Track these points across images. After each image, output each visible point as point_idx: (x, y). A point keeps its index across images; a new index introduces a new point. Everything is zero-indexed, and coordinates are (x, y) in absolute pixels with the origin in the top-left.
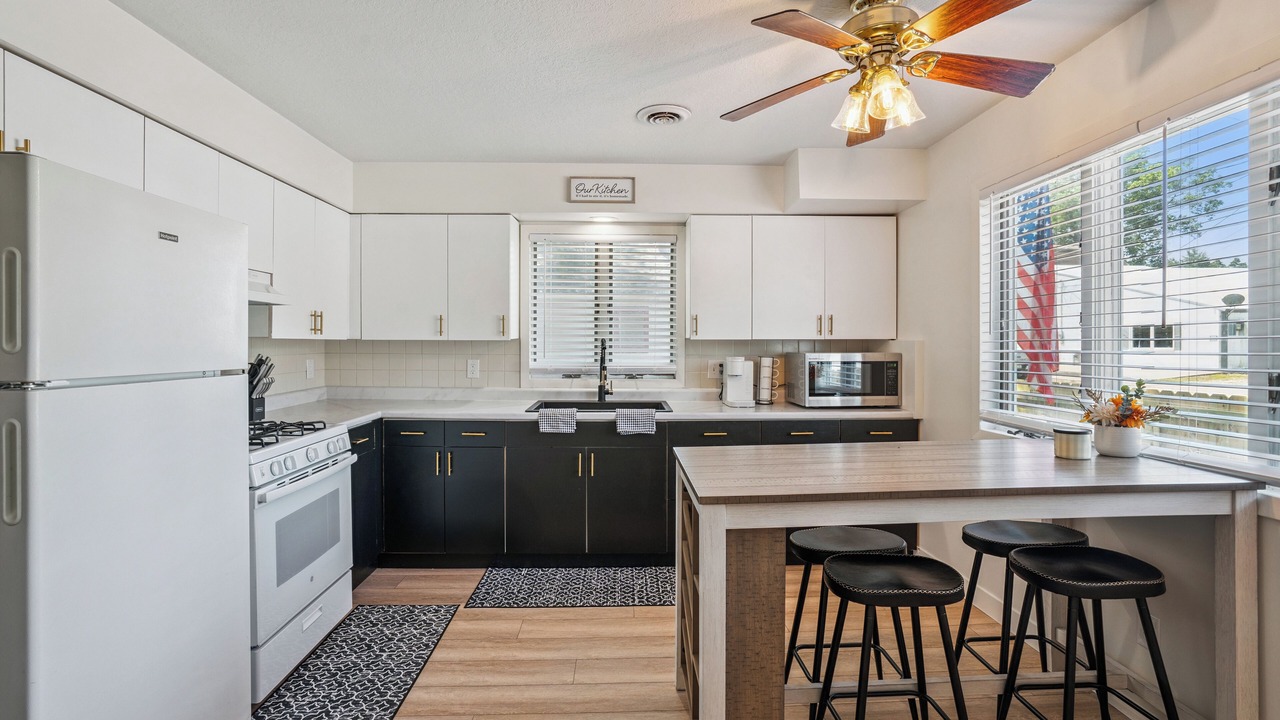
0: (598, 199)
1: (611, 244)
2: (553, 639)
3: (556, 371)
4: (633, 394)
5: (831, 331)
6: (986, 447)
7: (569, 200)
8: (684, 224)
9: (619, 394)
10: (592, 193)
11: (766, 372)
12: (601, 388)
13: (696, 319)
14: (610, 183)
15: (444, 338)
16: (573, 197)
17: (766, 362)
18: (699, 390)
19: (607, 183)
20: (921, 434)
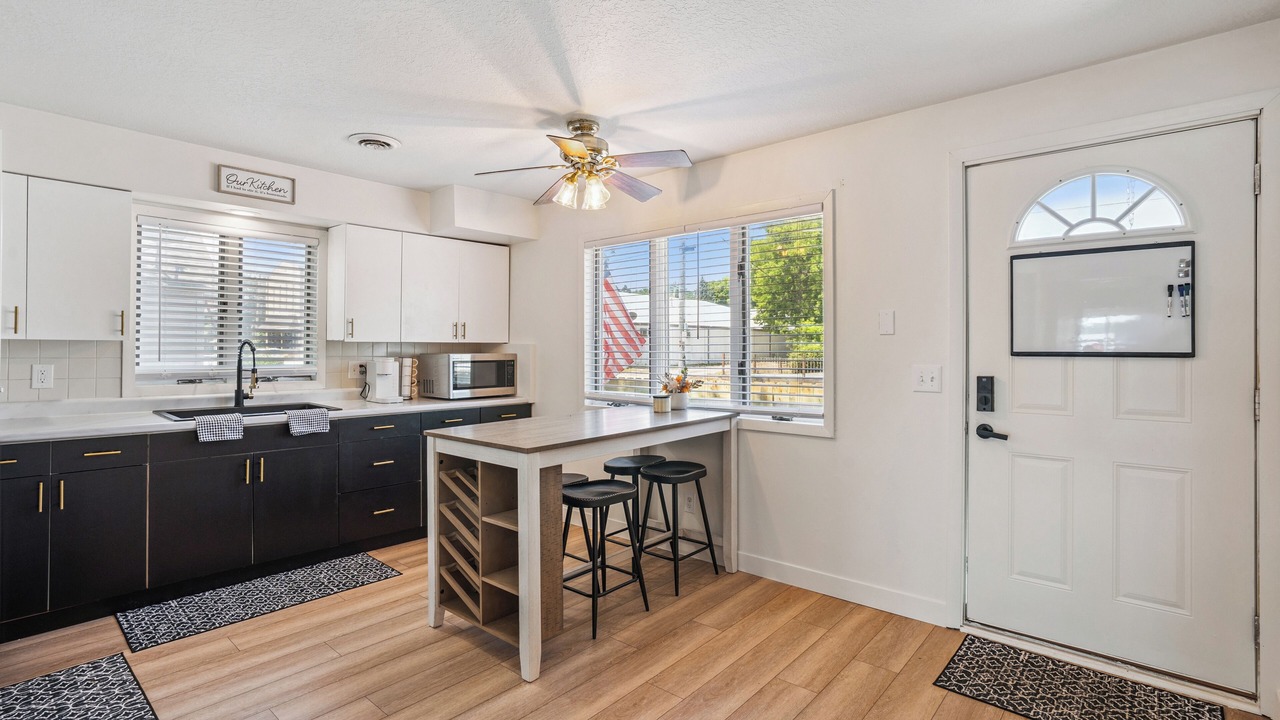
0: (254, 194)
1: (241, 239)
2: (281, 639)
3: (173, 376)
4: (272, 398)
5: (464, 336)
6: (588, 415)
7: (218, 189)
8: (327, 229)
9: (258, 397)
10: (246, 186)
11: (407, 371)
12: (239, 391)
13: (352, 322)
14: (268, 180)
15: (20, 336)
16: (224, 187)
17: (408, 362)
18: (340, 390)
19: (264, 179)
20: (533, 413)
